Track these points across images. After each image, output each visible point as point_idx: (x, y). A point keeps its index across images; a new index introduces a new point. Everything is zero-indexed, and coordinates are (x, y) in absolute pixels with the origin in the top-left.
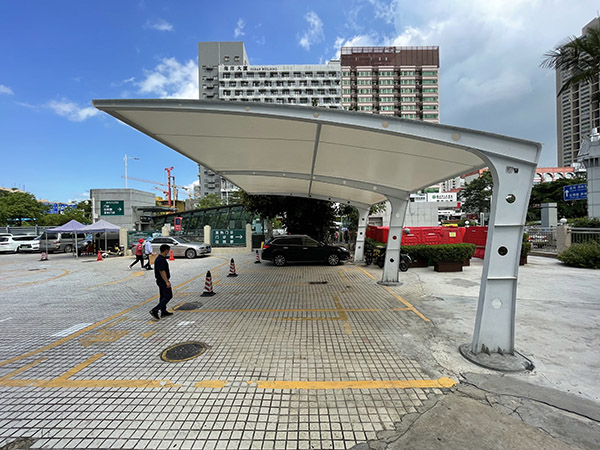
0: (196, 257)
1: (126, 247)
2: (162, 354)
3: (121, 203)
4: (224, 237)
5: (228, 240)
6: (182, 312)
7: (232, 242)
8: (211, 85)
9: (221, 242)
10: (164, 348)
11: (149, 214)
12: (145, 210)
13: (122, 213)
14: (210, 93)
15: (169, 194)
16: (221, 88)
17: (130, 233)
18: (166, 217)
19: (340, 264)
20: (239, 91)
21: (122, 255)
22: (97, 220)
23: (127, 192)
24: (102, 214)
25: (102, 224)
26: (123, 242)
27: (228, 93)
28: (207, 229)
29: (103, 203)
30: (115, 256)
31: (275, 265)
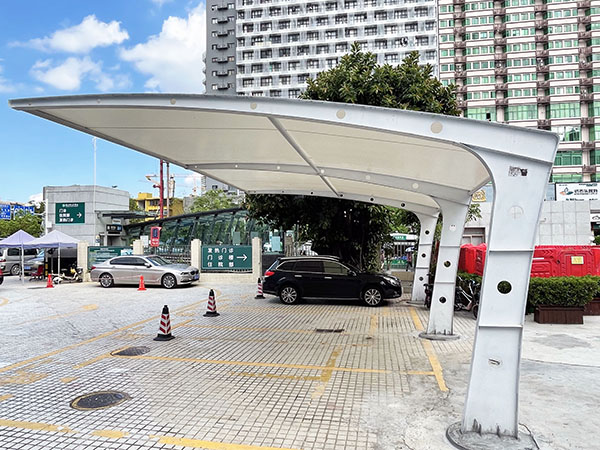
0: (176, 286)
1: (85, 270)
2: (73, 401)
3: (82, 205)
4: (221, 258)
5: (226, 261)
6: (120, 357)
7: (231, 264)
8: (223, 17)
9: (215, 264)
10: (80, 394)
11: (119, 222)
12: (114, 215)
13: (82, 220)
14: (222, 30)
15: (162, 188)
16: (240, 22)
17: (91, 249)
18: (142, 226)
19: (383, 304)
20: (266, 24)
21: (80, 281)
22: (50, 230)
23: (89, 190)
24: (57, 221)
25: (57, 236)
26: (82, 262)
27: (250, 27)
28: (196, 244)
29: (59, 206)
30: (70, 282)
31: (282, 302)
